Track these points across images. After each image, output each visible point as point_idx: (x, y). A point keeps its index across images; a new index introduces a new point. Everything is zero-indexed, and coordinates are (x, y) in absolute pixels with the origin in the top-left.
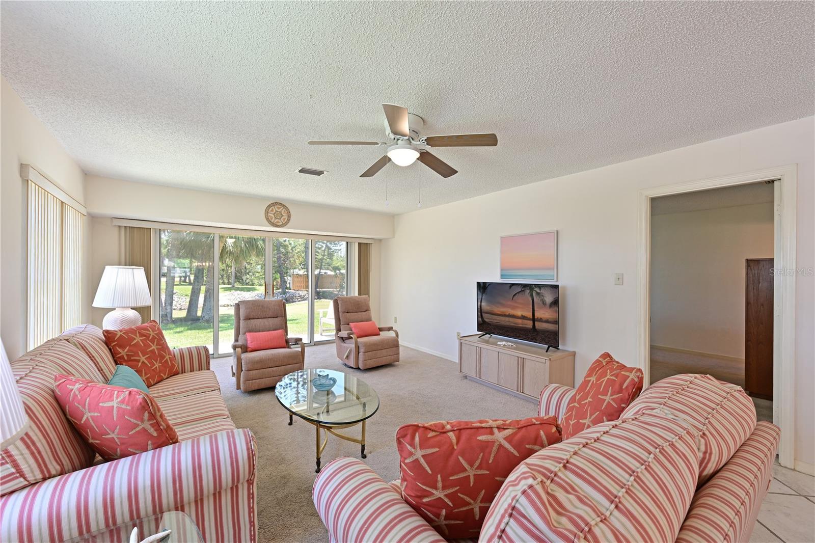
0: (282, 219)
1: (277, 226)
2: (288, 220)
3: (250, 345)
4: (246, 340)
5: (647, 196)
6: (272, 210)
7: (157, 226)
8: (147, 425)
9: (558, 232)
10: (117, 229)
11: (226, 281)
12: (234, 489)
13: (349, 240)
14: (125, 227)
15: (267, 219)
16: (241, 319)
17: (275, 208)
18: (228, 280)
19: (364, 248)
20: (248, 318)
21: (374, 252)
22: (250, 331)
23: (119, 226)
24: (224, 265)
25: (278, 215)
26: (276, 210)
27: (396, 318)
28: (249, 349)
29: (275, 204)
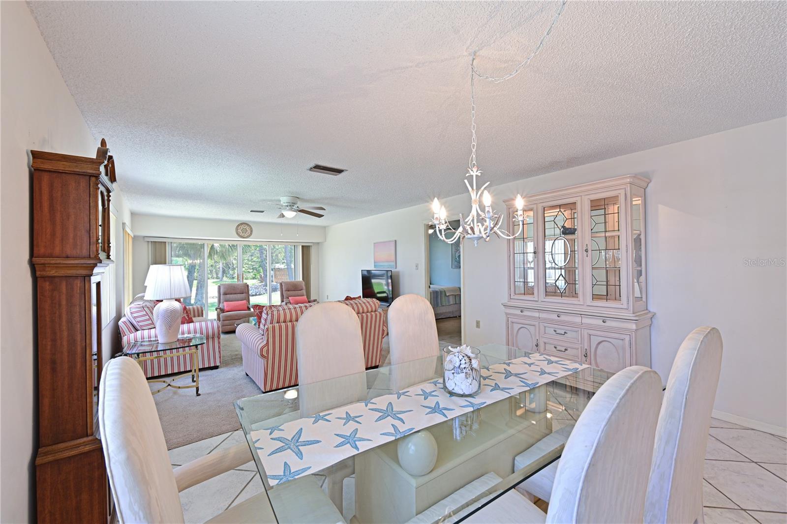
0: (247, 233)
1: (244, 238)
2: (251, 234)
3: (226, 308)
4: (224, 306)
5: (425, 224)
6: (240, 228)
7: (169, 240)
8: (185, 315)
9: (396, 241)
10: (146, 244)
11: (215, 276)
12: (213, 338)
13: (295, 244)
14: (152, 242)
15: (237, 234)
16: (221, 294)
17: (242, 227)
18: (217, 275)
19: (306, 249)
20: (225, 294)
21: (313, 252)
22: (226, 301)
23: (148, 242)
24: (213, 261)
25: (245, 231)
27: (328, 296)
28: (225, 311)
29: (242, 224)
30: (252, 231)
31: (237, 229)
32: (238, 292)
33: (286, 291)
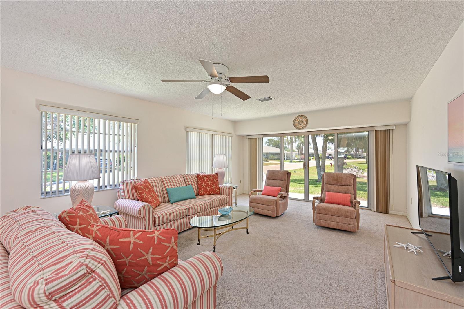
0: (303, 124)
1: (300, 129)
2: (307, 124)
6: (297, 120)
13: (368, 130)
15: (295, 126)
23: (249, 139)
25: (301, 122)
26: (299, 120)
29: (298, 117)
30: (307, 122)
31: (294, 122)
32: (278, 178)
33: (326, 183)
